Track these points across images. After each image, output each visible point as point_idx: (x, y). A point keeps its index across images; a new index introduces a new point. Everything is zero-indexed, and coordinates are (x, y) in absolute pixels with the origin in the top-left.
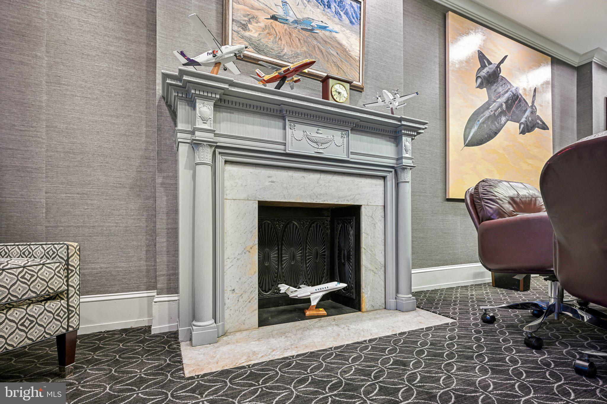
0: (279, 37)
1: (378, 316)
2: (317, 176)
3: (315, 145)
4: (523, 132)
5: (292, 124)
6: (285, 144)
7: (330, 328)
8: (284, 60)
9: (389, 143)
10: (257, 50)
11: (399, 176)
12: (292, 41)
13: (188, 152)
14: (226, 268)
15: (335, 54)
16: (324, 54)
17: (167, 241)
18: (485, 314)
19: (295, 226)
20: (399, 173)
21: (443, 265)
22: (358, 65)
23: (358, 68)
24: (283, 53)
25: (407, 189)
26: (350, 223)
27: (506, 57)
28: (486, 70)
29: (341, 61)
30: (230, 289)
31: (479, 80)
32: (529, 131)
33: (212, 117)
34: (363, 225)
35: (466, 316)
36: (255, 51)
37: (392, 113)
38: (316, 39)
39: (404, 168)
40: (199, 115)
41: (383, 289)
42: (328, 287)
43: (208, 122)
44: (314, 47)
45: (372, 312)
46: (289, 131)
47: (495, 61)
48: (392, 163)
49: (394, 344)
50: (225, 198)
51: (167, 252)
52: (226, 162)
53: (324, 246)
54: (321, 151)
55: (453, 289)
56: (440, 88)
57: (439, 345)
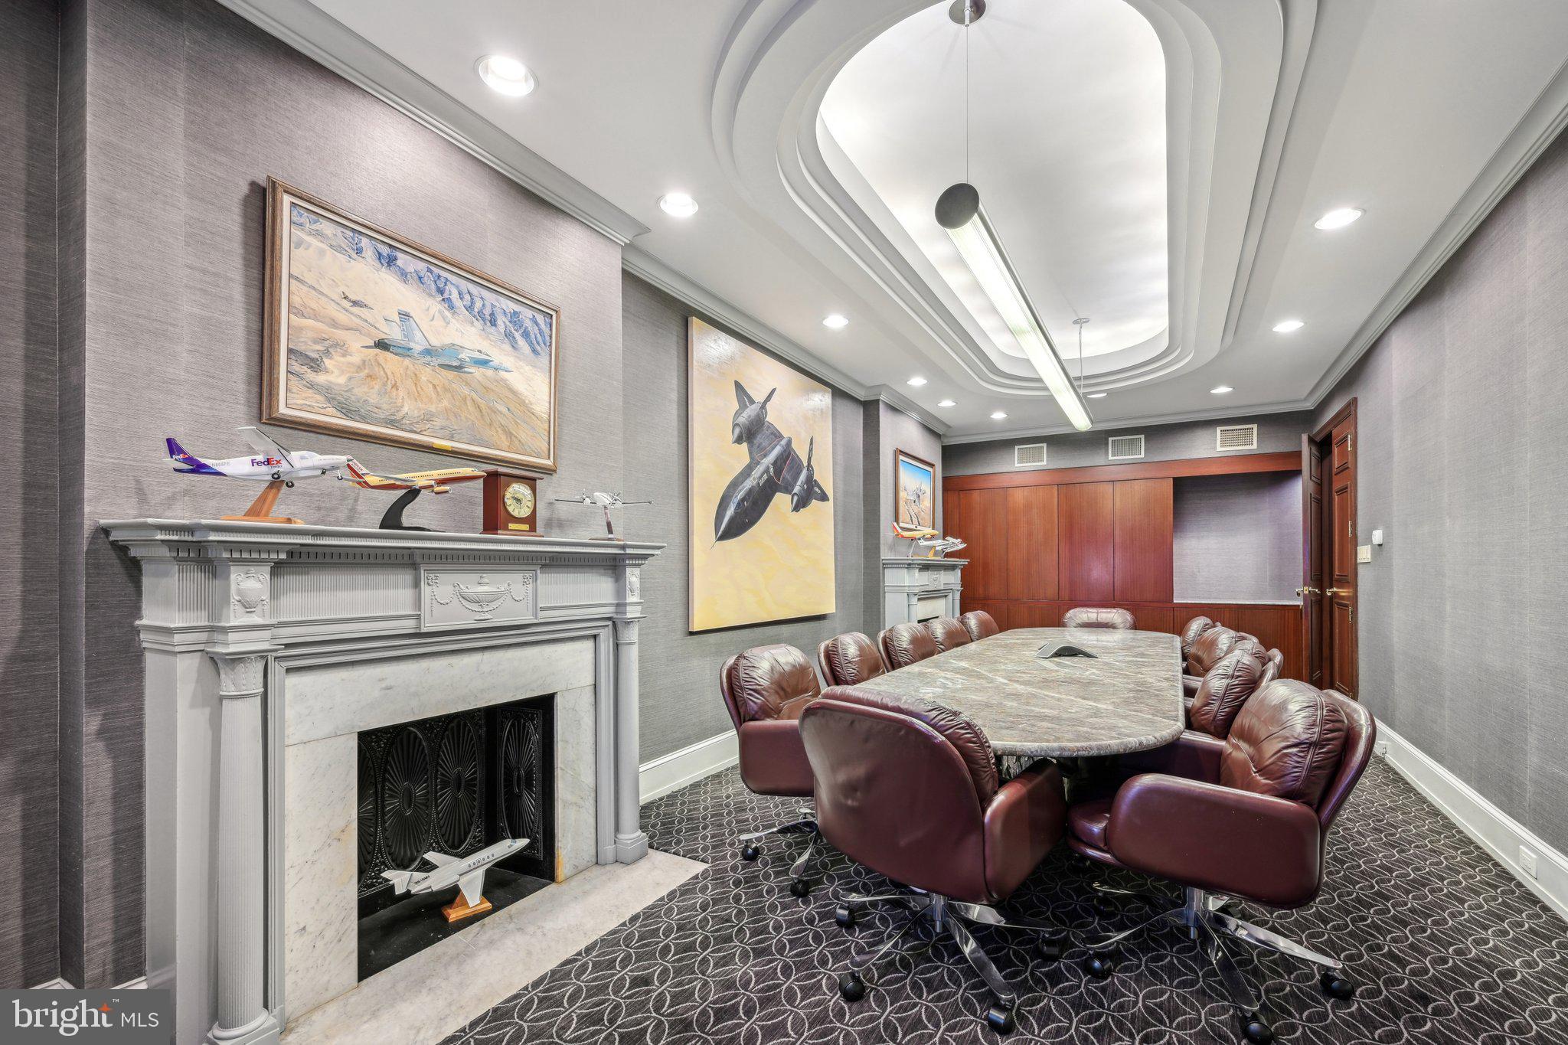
0: (393, 382)
1: (587, 887)
2: (476, 657)
3: (475, 607)
4: (796, 509)
5: (432, 576)
6: (418, 617)
7: (509, 942)
8: (404, 427)
9: (604, 579)
10: (344, 411)
11: (620, 635)
12: (419, 389)
13: (199, 671)
14: (288, 887)
15: (504, 410)
16: (484, 411)
17: (115, 861)
18: (747, 847)
19: (412, 736)
20: (620, 627)
21: (684, 745)
22: (547, 428)
23: (547, 434)
24: (401, 414)
25: (632, 656)
26: (532, 720)
27: (774, 391)
28: (745, 414)
29: (516, 423)
30: (294, 928)
31: (737, 431)
32: (804, 506)
33: (266, 596)
34: (559, 727)
35: (720, 852)
36: (339, 414)
37: (610, 531)
38: (467, 384)
39: (628, 623)
40: (237, 598)
41: (594, 831)
42: (493, 855)
43: (258, 609)
44: (465, 399)
45: (576, 878)
46: (426, 590)
47: (759, 397)
48: (609, 611)
49: (627, 946)
50: (286, 744)
51: (115, 888)
52: (288, 670)
53: (474, 760)
54: (488, 616)
55: (700, 786)
56: (679, 443)
57: (688, 927)
